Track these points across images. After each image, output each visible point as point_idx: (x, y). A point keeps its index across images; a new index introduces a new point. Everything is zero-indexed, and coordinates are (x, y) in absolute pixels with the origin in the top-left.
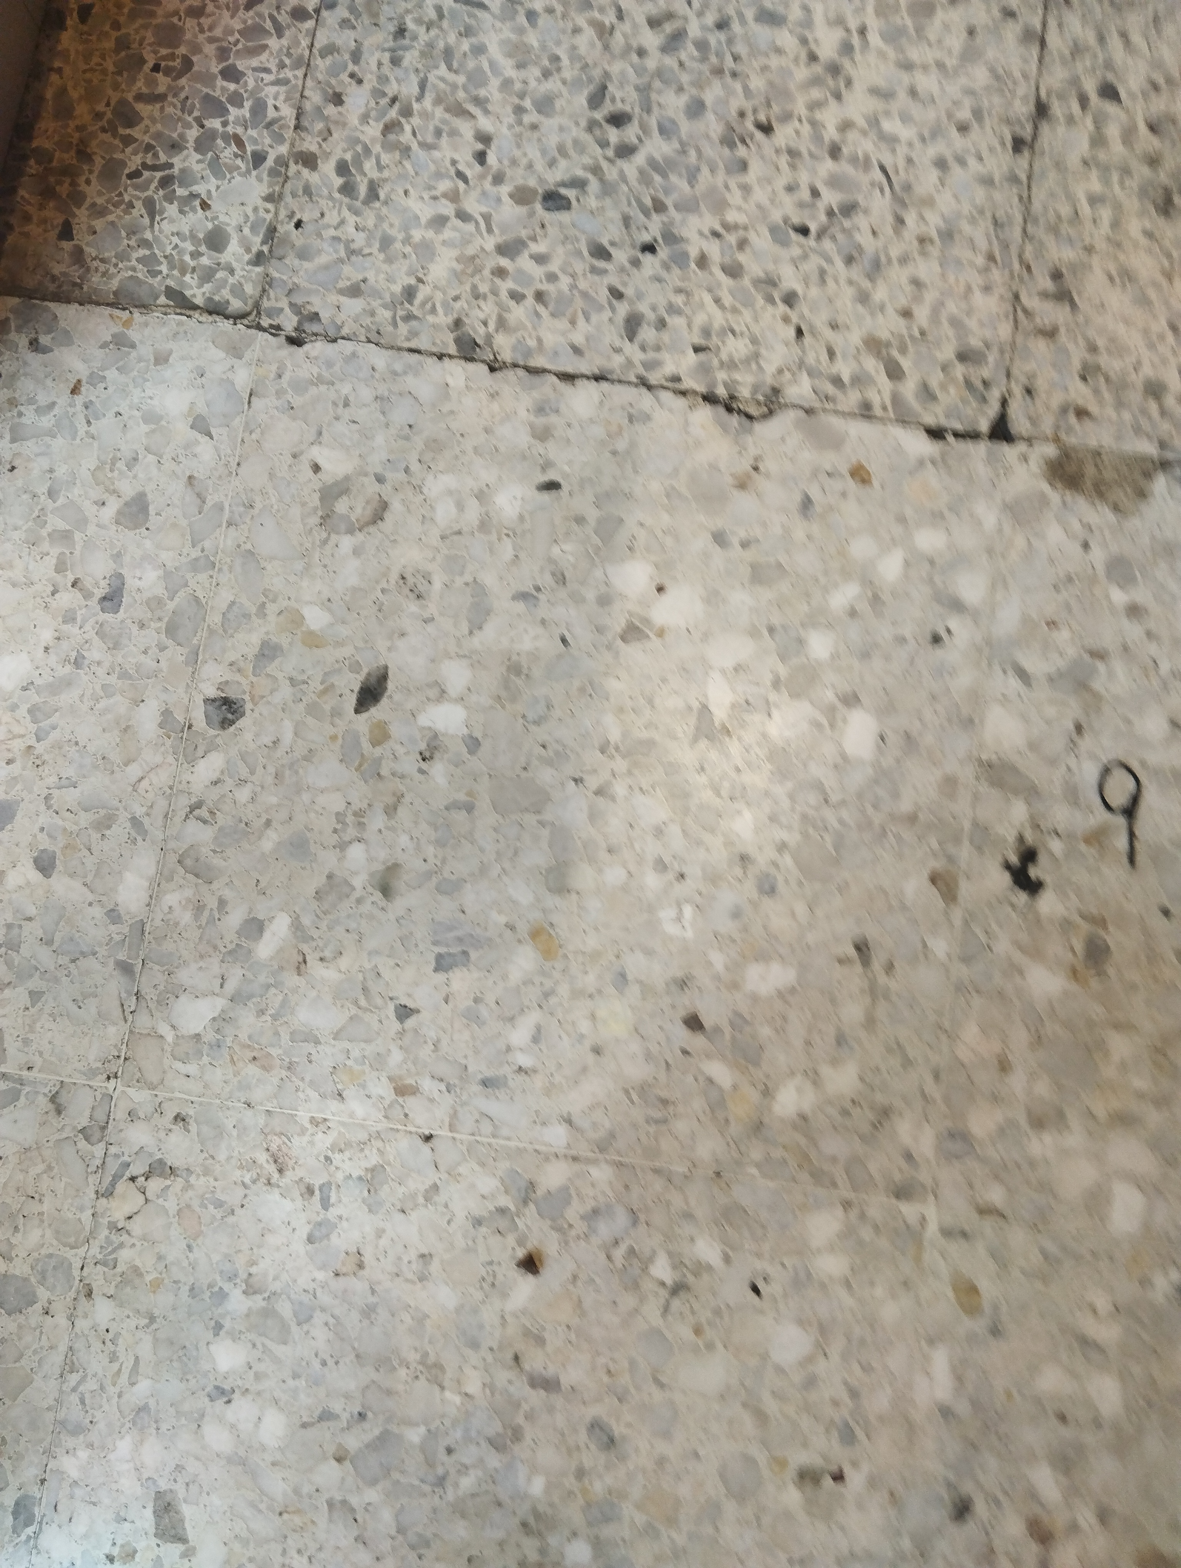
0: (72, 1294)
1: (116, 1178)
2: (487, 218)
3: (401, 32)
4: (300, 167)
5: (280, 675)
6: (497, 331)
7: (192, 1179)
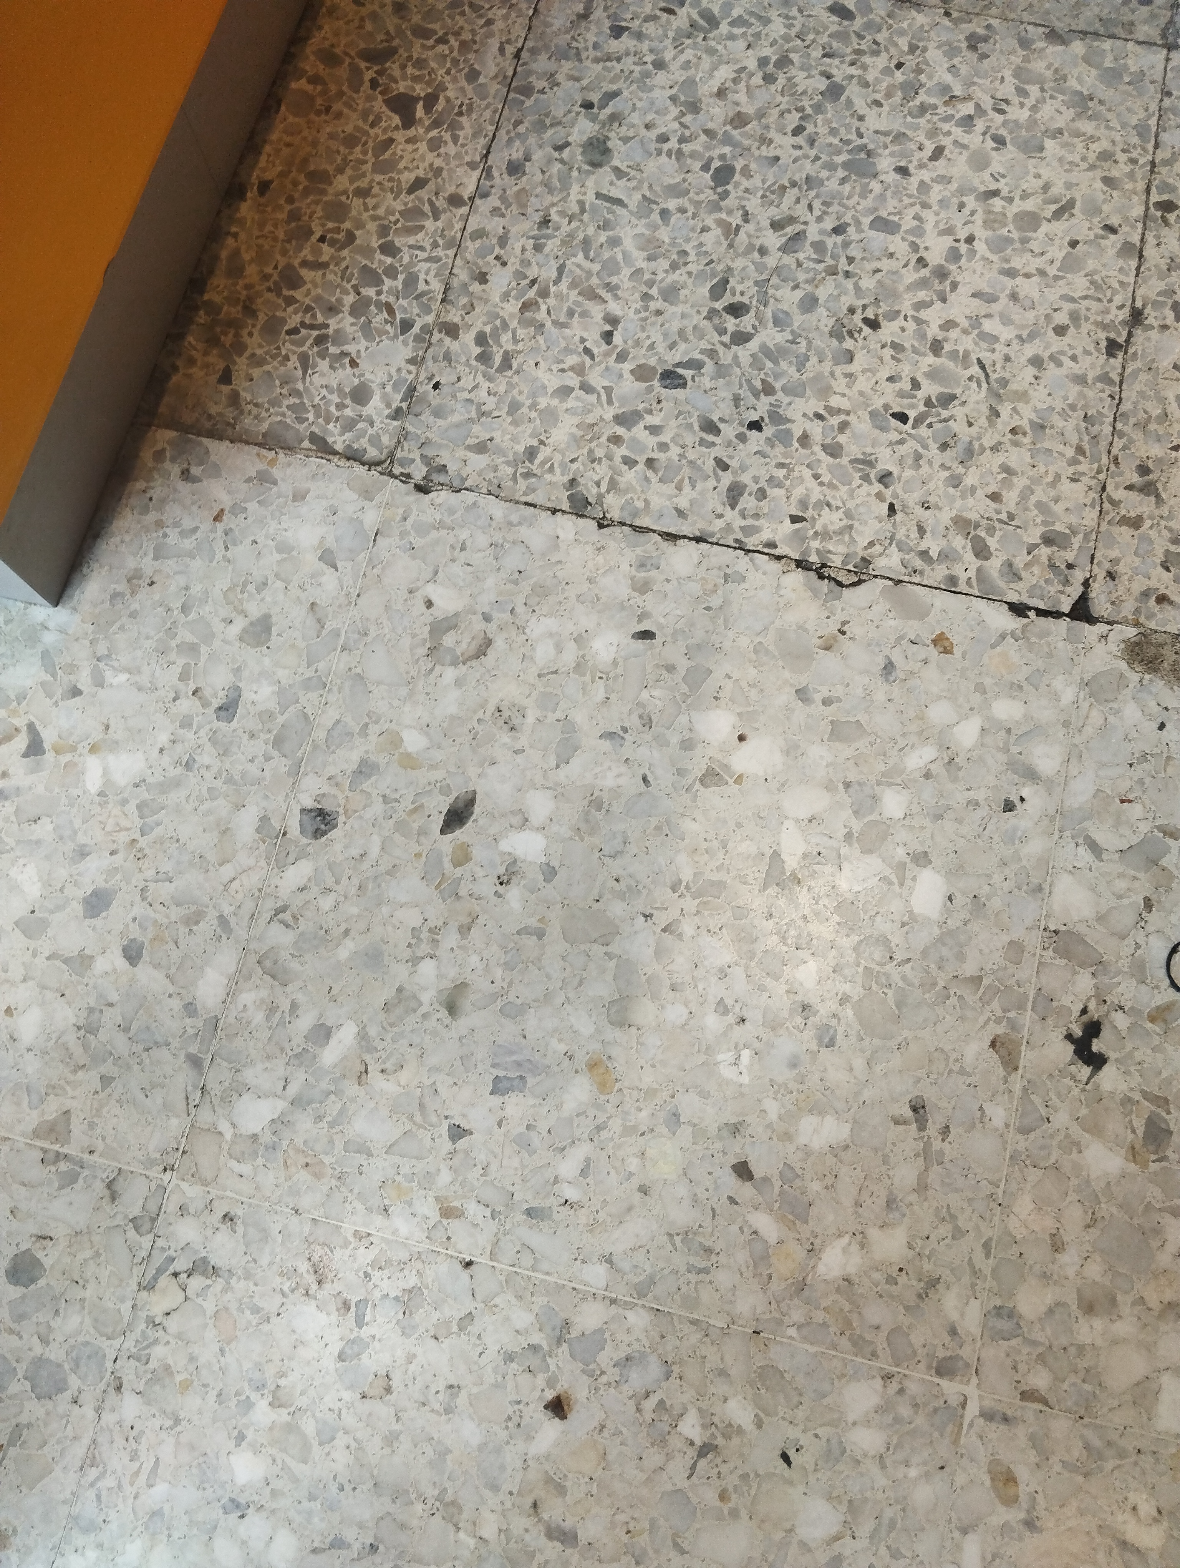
0: (102, 1386)
1: (160, 1272)
2: (608, 390)
3: (545, 222)
4: (442, 335)
5: (374, 793)
6: (608, 491)
7: (233, 1281)
